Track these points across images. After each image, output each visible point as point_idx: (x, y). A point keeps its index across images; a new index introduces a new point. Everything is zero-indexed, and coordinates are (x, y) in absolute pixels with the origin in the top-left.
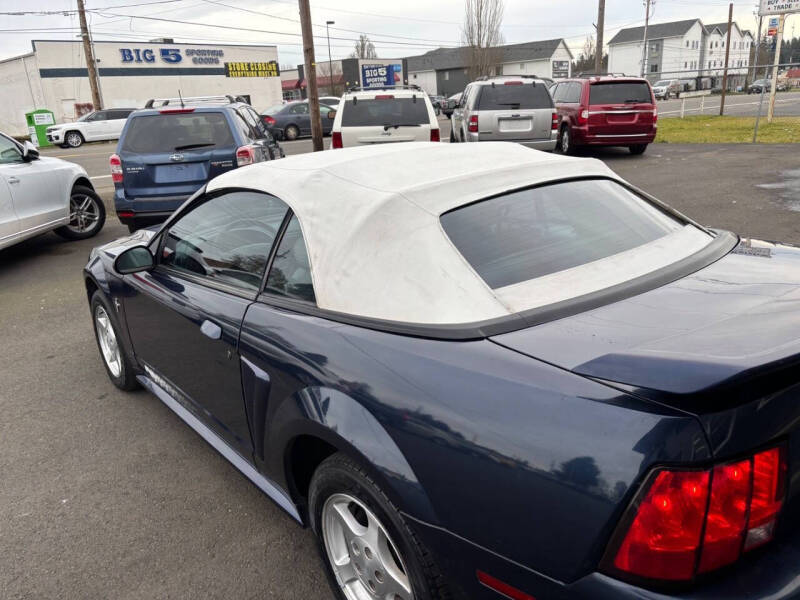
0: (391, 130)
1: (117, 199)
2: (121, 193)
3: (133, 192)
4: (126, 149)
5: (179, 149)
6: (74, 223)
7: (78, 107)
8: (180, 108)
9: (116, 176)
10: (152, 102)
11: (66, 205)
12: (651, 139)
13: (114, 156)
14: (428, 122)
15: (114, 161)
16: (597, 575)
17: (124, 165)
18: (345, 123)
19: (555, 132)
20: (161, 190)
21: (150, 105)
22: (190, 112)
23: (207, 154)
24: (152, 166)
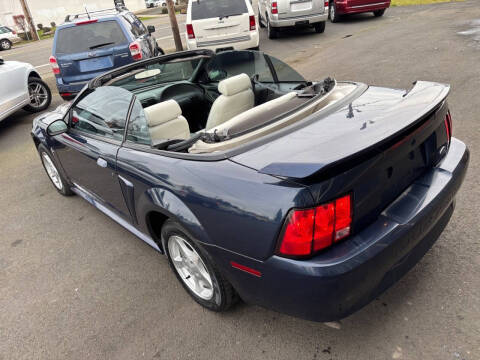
0: (224, 19)
1: (58, 85)
2: (60, 81)
3: (67, 79)
4: (58, 51)
5: (92, 48)
6: (33, 101)
7: (15, 18)
8: (87, 20)
9: (55, 70)
10: (68, 17)
11: (26, 92)
12: (387, 5)
13: (52, 57)
14: (246, 11)
15: (52, 60)
16: (275, 257)
17: (59, 62)
18: (194, 18)
19: (327, 8)
20: (85, 77)
21: (67, 19)
22: (95, 21)
23: (111, 49)
24: (77, 61)
